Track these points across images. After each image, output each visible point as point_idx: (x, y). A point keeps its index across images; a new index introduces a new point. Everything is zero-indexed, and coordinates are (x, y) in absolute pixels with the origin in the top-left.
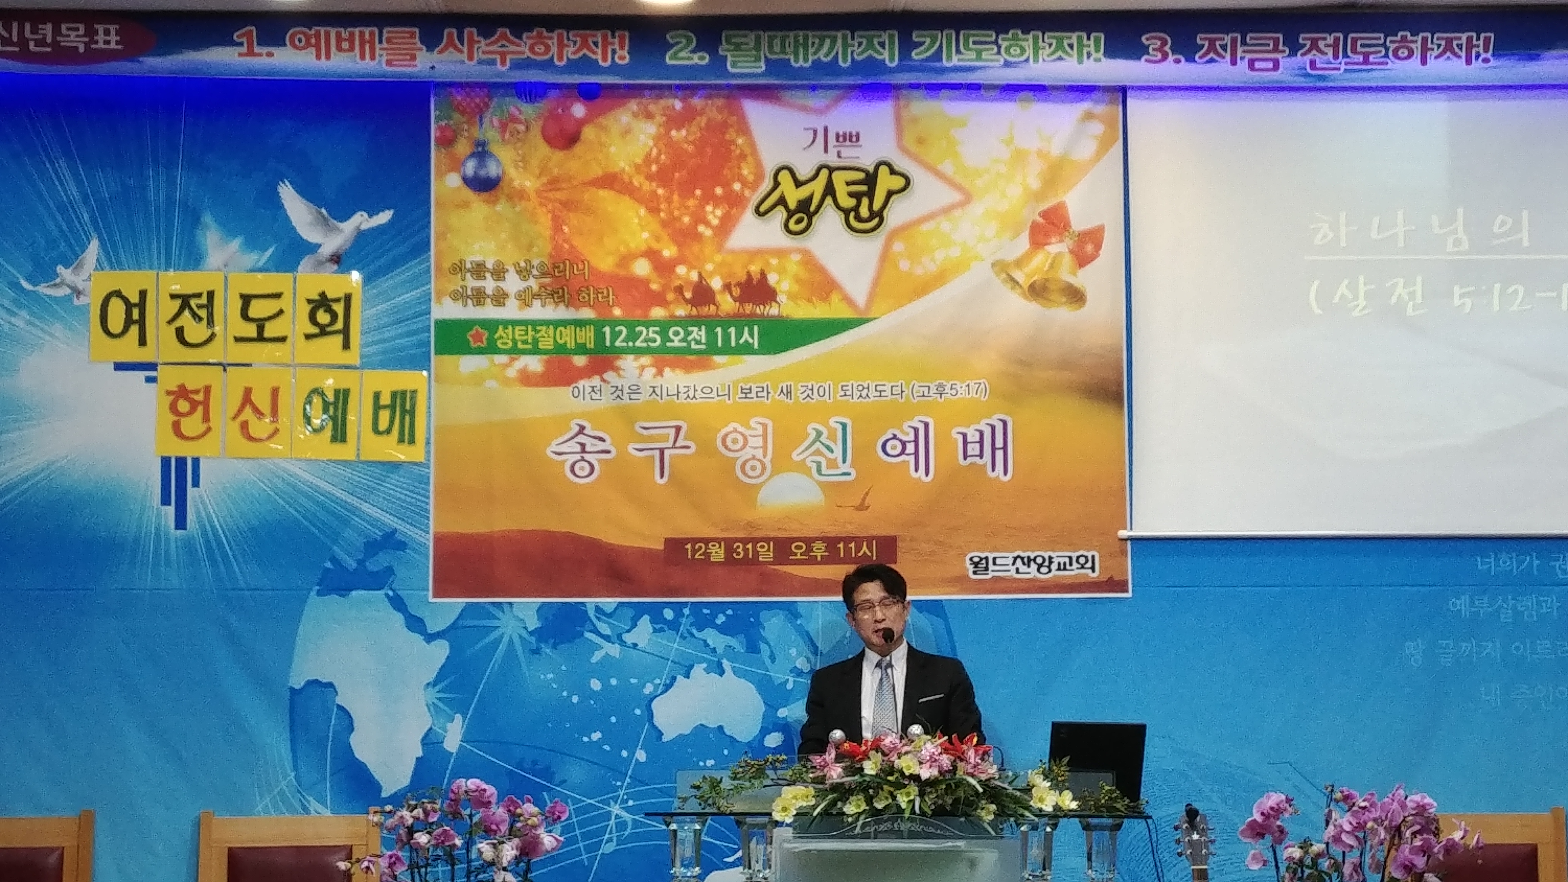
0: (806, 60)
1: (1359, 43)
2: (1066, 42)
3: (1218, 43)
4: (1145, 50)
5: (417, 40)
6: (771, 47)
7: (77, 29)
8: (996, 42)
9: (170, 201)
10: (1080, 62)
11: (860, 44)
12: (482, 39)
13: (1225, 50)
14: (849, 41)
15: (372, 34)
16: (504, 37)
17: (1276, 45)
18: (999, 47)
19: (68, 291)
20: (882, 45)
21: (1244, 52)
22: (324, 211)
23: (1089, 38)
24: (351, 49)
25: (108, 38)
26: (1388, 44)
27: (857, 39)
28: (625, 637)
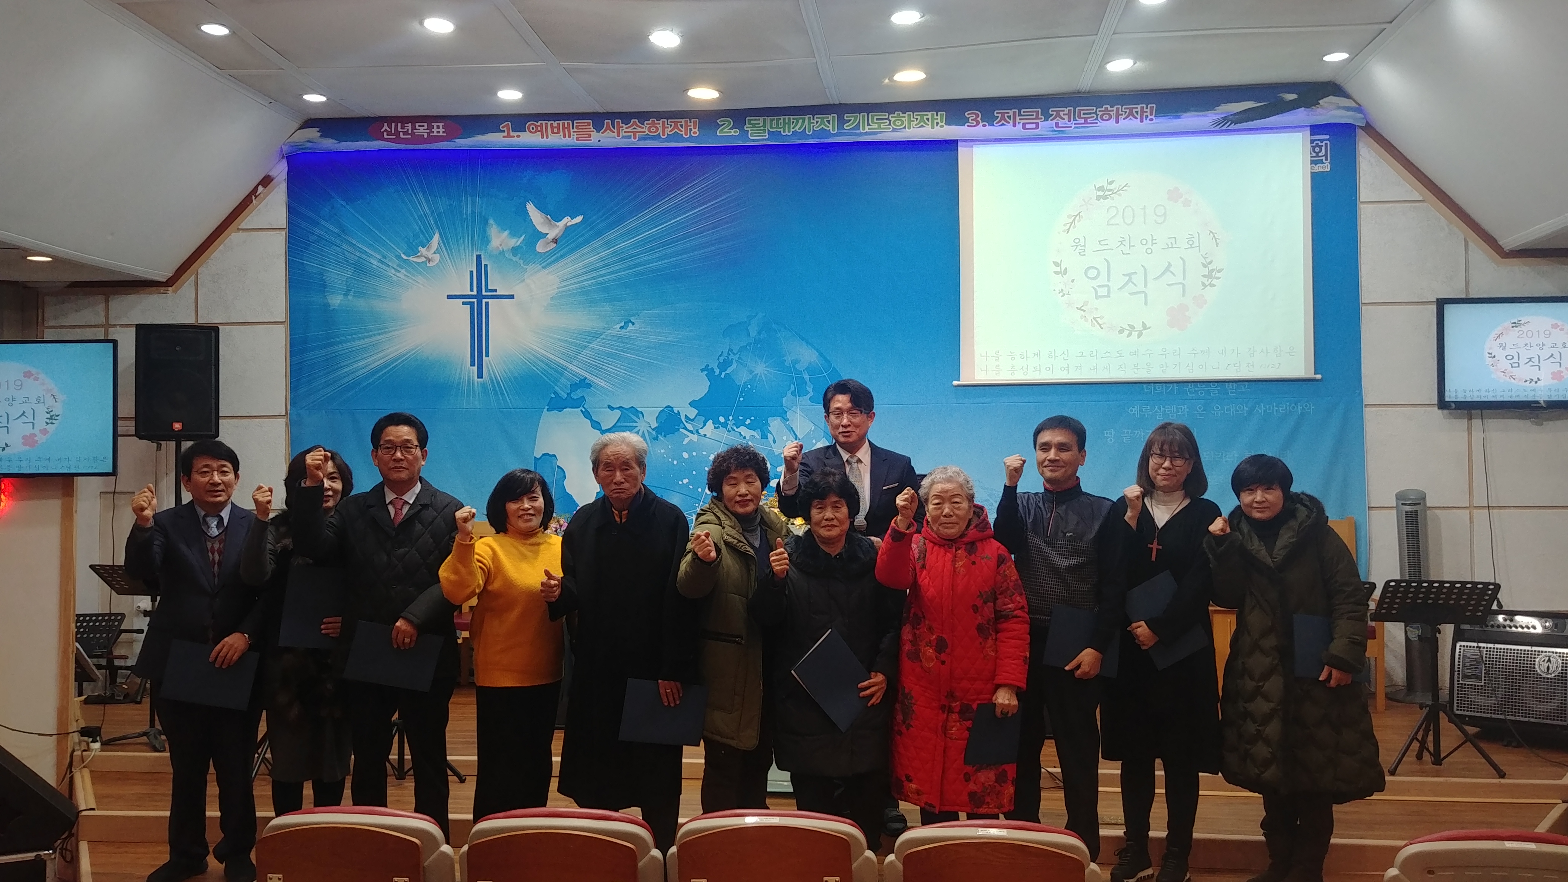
0: (789, 132)
1: (1082, 112)
2: (925, 117)
3: (1006, 115)
4: (967, 120)
5: (591, 127)
6: (771, 124)
7: (423, 126)
8: (888, 119)
9: (473, 212)
10: (933, 128)
11: (817, 122)
12: (623, 125)
13: (1010, 119)
14: (812, 121)
15: (568, 124)
16: (635, 123)
17: (1037, 115)
18: (890, 121)
19: (424, 259)
20: (829, 122)
21: (1020, 119)
22: (549, 216)
23: (937, 115)
24: (559, 132)
25: (439, 130)
26: (1098, 113)
27: (816, 120)
28: (700, 431)
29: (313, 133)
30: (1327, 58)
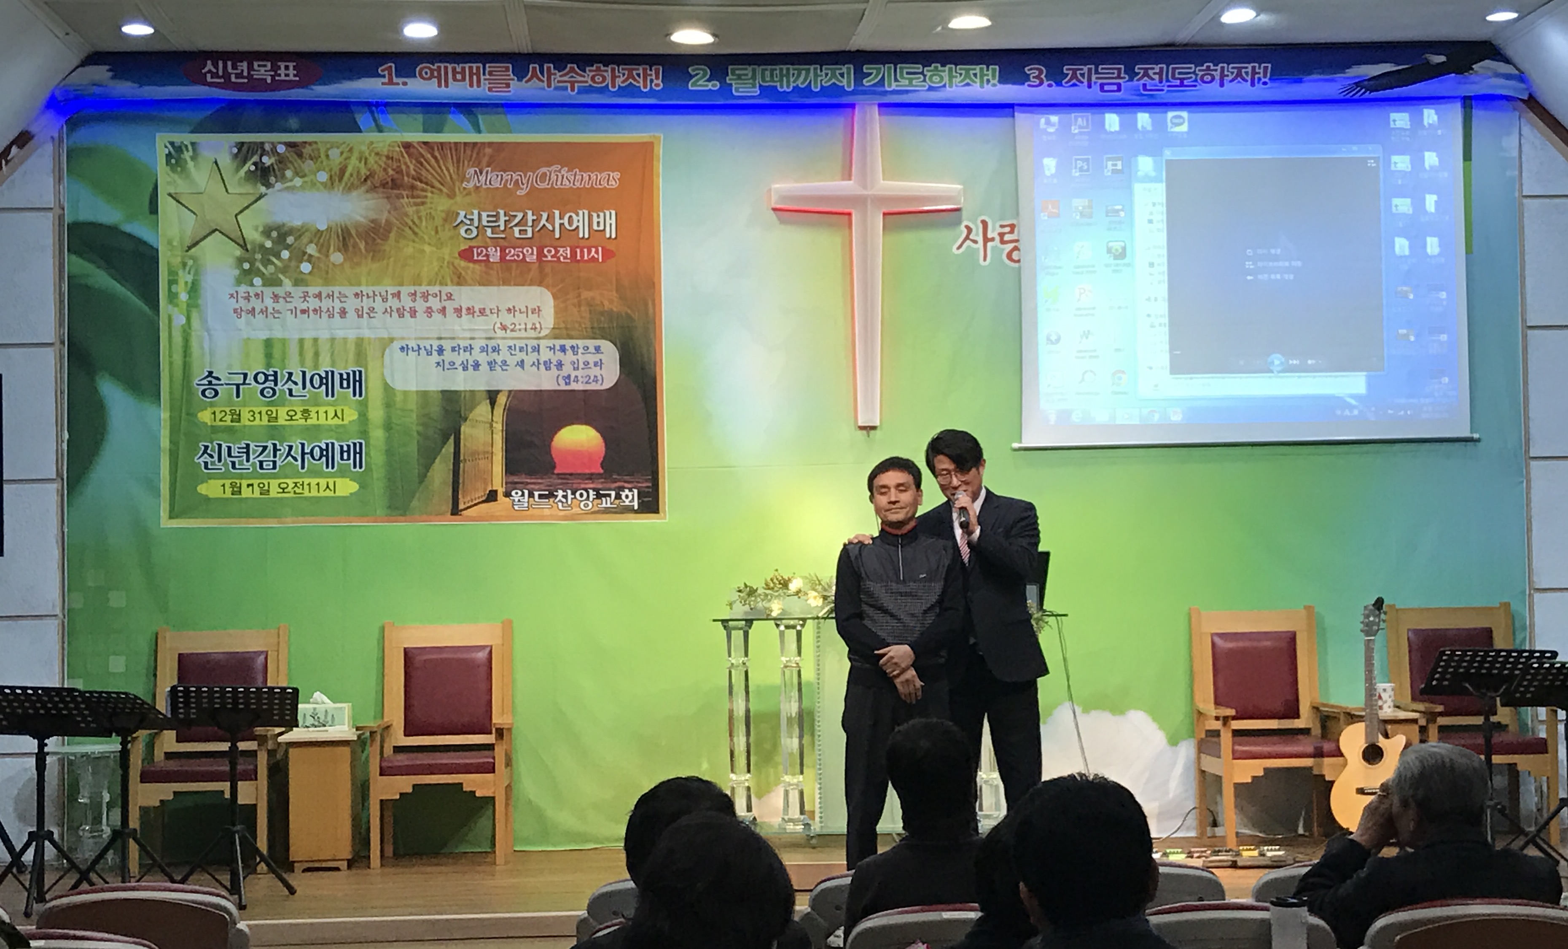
0: (788, 87)
1: (1177, 71)
2: (972, 73)
3: (1078, 72)
4: (1027, 78)
5: (511, 73)
6: (763, 76)
7: (265, 66)
8: (922, 73)
11: (827, 75)
12: (557, 72)
13: (1084, 77)
14: (819, 72)
15: (478, 68)
16: (572, 70)
17: (1119, 73)
18: (925, 76)
20: (842, 75)
21: (1097, 78)
23: (988, 70)
26: (1197, 72)
27: (824, 71)
29: (100, 73)
30: (1491, 17)
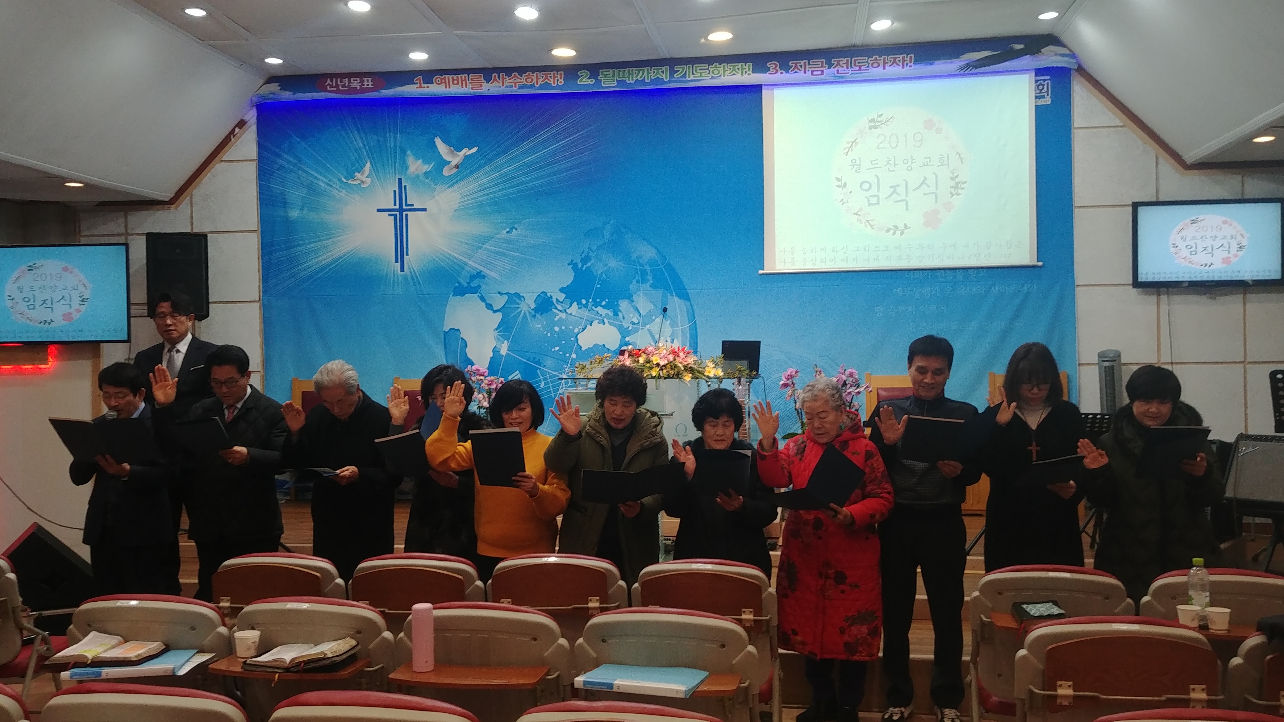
0: (633, 80)
1: (857, 62)
2: (736, 67)
3: (798, 65)
4: (769, 69)
5: (482, 79)
6: (619, 75)
8: (706, 69)
9: (395, 146)
10: (742, 75)
11: (654, 72)
13: (801, 67)
15: (465, 77)
16: (515, 76)
17: (822, 64)
18: (710, 71)
19: (359, 182)
20: (663, 72)
21: (809, 68)
22: (452, 148)
23: (745, 66)
24: (458, 84)
25: (368, 83)
26: (869, 62)
27: (653, 71)
28: (567, 310)
29: (274, 87)
30: (1041, 17)
